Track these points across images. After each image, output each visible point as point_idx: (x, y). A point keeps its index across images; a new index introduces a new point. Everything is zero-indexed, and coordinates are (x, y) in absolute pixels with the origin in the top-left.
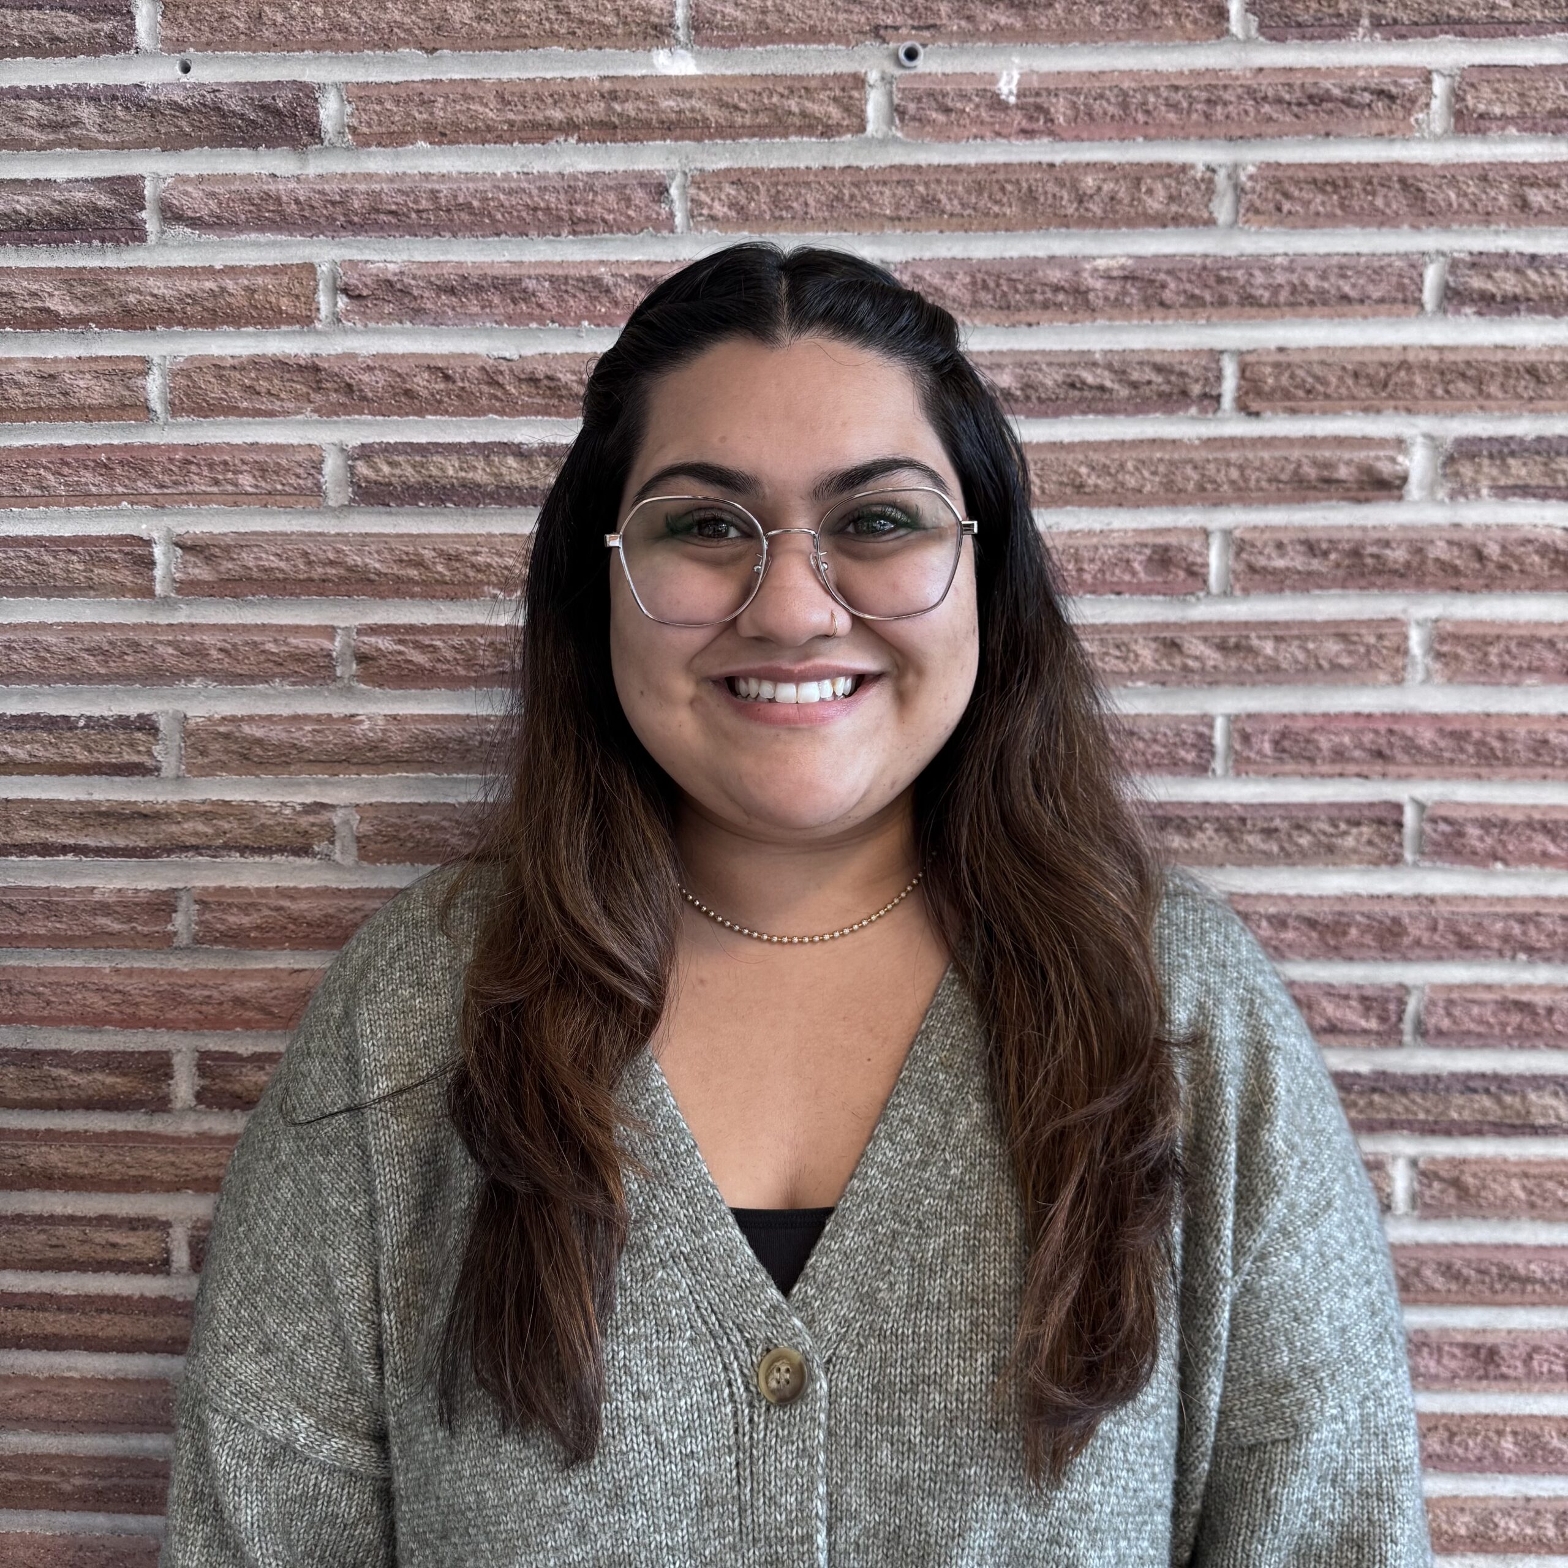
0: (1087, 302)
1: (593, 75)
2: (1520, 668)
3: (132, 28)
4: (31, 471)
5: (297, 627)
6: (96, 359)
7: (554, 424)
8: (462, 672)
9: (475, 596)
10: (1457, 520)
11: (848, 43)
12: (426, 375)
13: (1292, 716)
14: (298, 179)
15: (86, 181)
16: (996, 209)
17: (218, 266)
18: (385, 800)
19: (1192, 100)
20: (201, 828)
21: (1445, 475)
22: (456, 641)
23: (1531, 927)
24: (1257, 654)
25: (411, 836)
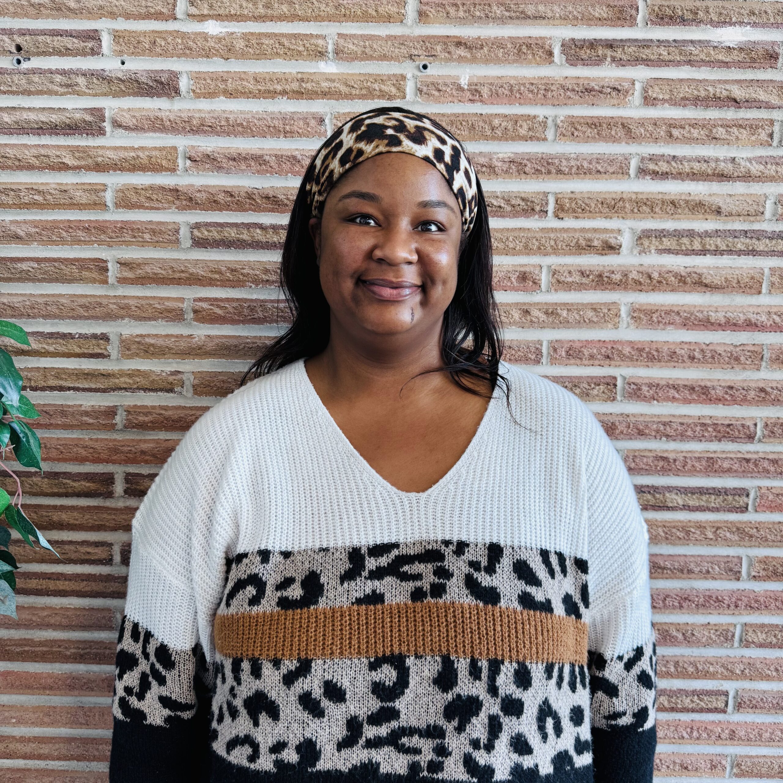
0: (495, 172)
1: (294, 71)
2: (666, 323)
3: (100, 46)
4: (56, 230)
5: (169, 298)
6: (84, 184)
7: (276, 216)
8: (237, 318)
9: (243, 287)
10: (641, 263)
11: (399, 61)
12: (223, 194)
13: (574, 341)
14: (170, 111)
15: (81, 109)
16: (459, 132)
17: (136, 147)
18: (205, 370)
19: (539, 89)
20: (128, 380)
21: (637, 244)
22: (235, 304)
23: (668, 427)
24: (560, 316)
25: (216, 385)
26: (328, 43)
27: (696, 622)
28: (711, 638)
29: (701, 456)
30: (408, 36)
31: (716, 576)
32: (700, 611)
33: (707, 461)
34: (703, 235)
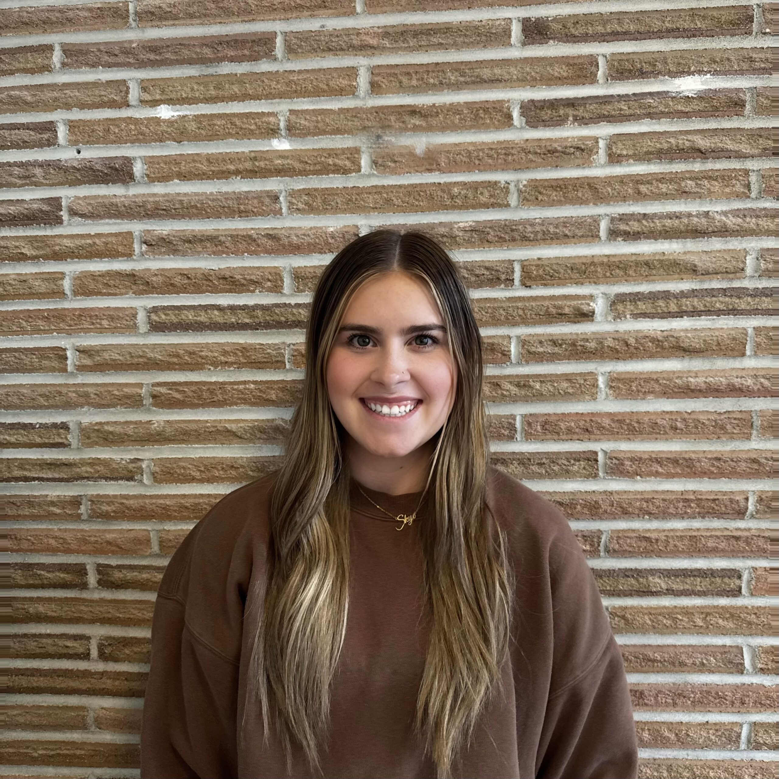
0: (456, 242)
1: (246, 150)
2: (645, 391)
3: (56, 136)
4: (16, 320)
5: (127, 384)
6: (43, 273)
7: (234, 296)
8: (197, 402)
9: (202, 369)
10: (617, 329)
11: (352, 134)
12: (180, 277)
13: (549, 415)
14: (125, 196)
15: (38, 200)
16: (417, 203)
17: (93, 234)
18: (164, 456)
19: (498, 154)
20: (89, 469)
21: (611, 310)
22: (194, 388)
23: (651, 504)
24: (533, 388)
25: (176, 472)
26: (279, 120)
27: (692, 721)
28: (709, 739)
29: (685, 534)
30: (361, 108)
31: (712, 669)
32: (697, 709)
34: (679, 296)
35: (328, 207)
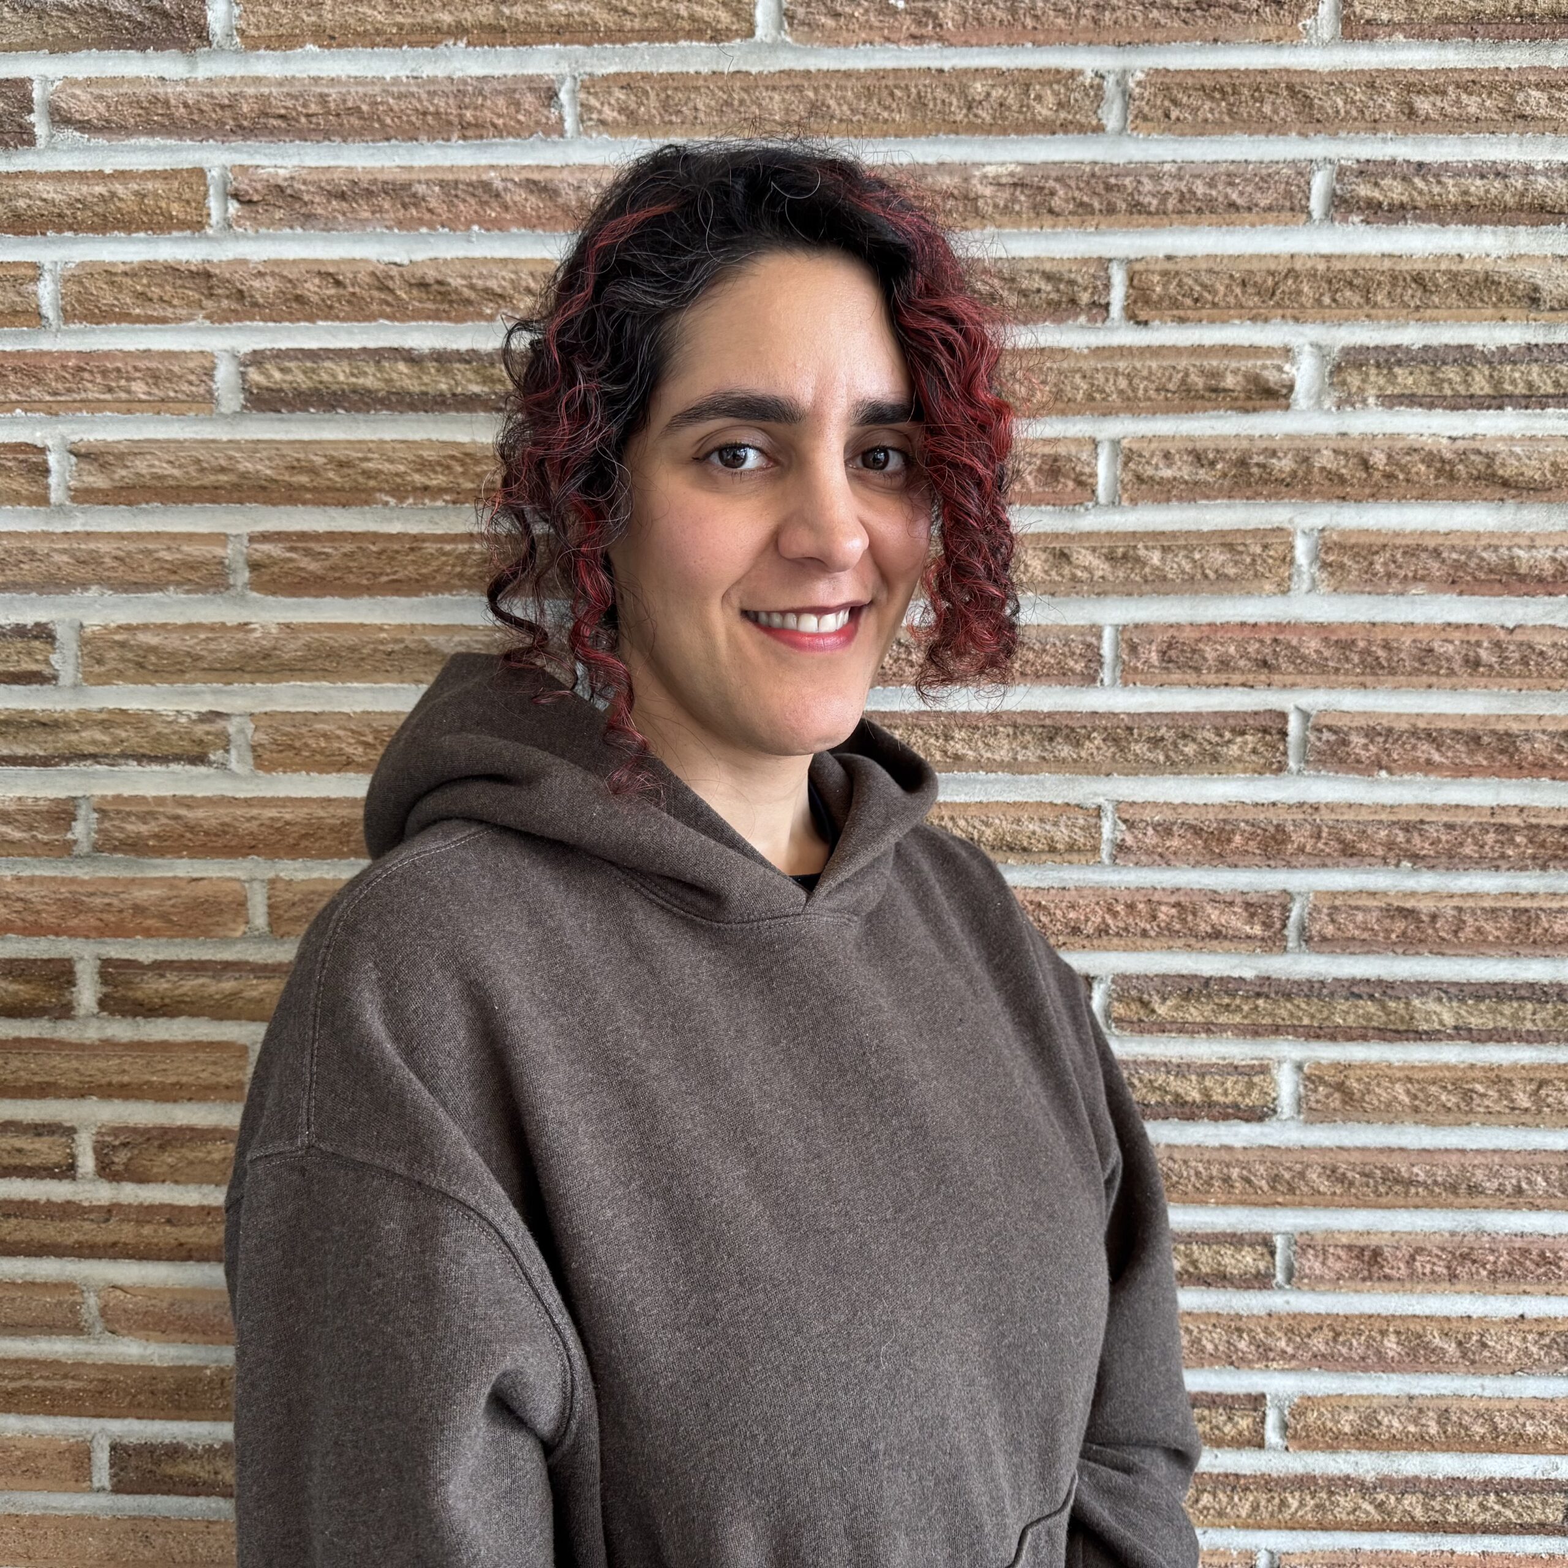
0: (977, 211)
2: (1406, 576)
5: (191, 535)
7: (446, 329)
8: (356, 580)
9: (366, 503)
10: (1343, 430)
12: (317, 281)
13: (1179, 626)
14: (187, 82)
16: (886, 114)
17: (108, 170)
18: (279, 709)
20: (99, 736)
21: (1331, 384)
22: (348, 547)
23: (1416, 834)
24: (1144, 564)
25: (306, 745)
27: (1491, 1313)
28: (1527, 1353)
29: (1499, 904)
31: (1538, 1201)
32: (1501, 1287)
33: (1514, 919)
34: (1496, 359)
35: (674, 118)
